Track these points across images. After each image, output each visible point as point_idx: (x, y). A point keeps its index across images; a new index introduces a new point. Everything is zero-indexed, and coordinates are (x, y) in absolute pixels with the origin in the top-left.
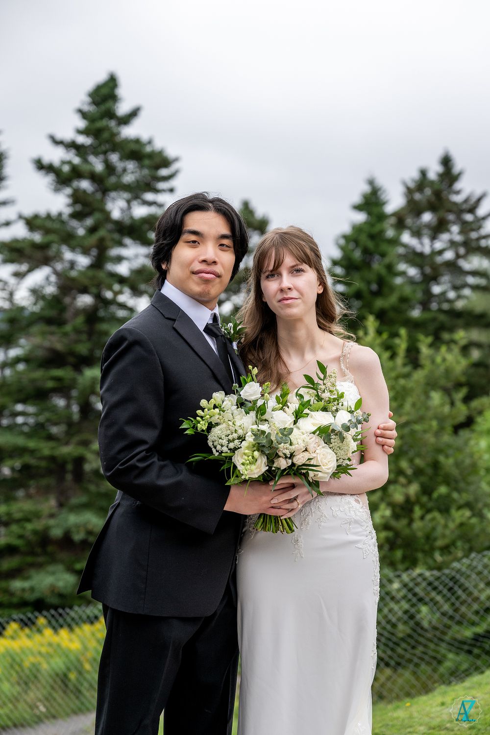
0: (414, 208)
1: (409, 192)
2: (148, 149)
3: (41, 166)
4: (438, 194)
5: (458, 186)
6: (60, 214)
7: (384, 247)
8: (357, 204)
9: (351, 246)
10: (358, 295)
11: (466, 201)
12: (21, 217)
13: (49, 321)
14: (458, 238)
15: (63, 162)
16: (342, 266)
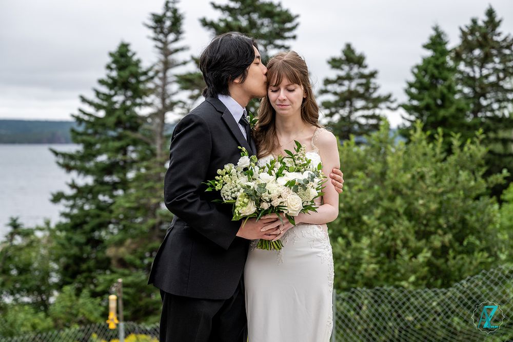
0: (467, 46)
1: (464, 34)
2: (278, 9)
3: (205, 23)
4: (484, 36)
5: (498, 30)
7: (446, 73)
8: (426, 44)
9: (423, 73)
10: (428, 107)
11: (505, 40)
12: (193, 58)
14: (500, 67)
15: (221, 20)
16: (416, 88)
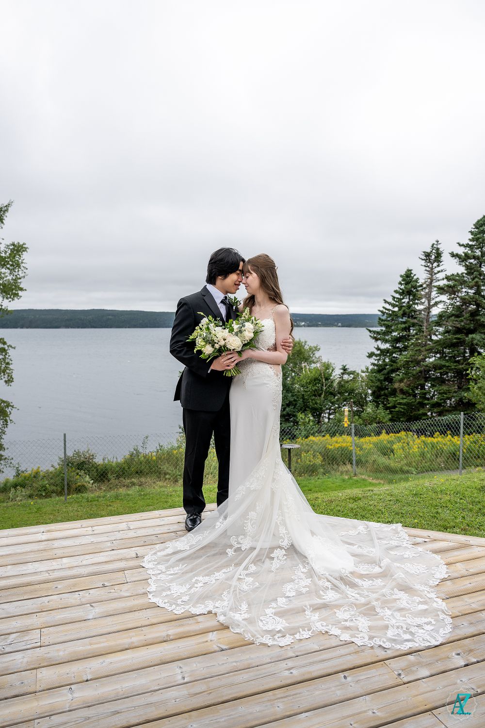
3: (453, 255)
6: (462, 274)
12: (446, 276)
13: (457, 316)
15: (463, 253)
